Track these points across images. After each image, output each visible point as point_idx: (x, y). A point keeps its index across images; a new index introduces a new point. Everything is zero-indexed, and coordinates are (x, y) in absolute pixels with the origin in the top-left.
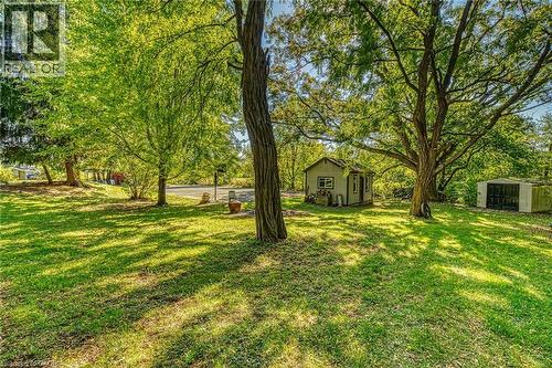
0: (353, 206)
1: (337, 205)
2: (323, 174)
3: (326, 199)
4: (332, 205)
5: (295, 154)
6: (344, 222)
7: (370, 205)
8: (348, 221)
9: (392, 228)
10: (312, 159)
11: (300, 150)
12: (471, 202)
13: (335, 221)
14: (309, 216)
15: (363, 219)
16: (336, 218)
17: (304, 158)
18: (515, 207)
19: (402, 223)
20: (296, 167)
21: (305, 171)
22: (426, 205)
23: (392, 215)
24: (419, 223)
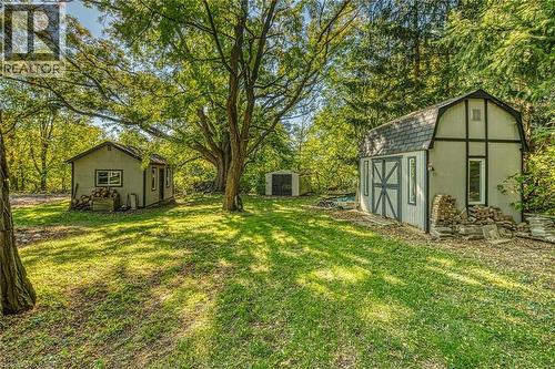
0: (153, 207)
1: (129, 208)
2: (103, 166)
3: (111, 202)
4: (120, 209)
5: (47, 136)
6: (148, 234)
7: (173, 203)
8: (155, 231)
9: (215, 230)
10: (81, 147)
11: (58, 131)
12: (261, 191)
13: (133, 235)
14: (83, 233)
15: (175, 225)
16: (134, 230)
17: (67, 144)
18: (289, 193)
19: (221, 221)
20: (49, 157)
21: (72, 161)
22: (238, 198)
23: (203, 213)
24: (236, 218)
